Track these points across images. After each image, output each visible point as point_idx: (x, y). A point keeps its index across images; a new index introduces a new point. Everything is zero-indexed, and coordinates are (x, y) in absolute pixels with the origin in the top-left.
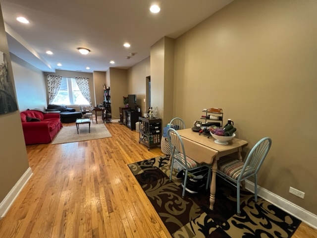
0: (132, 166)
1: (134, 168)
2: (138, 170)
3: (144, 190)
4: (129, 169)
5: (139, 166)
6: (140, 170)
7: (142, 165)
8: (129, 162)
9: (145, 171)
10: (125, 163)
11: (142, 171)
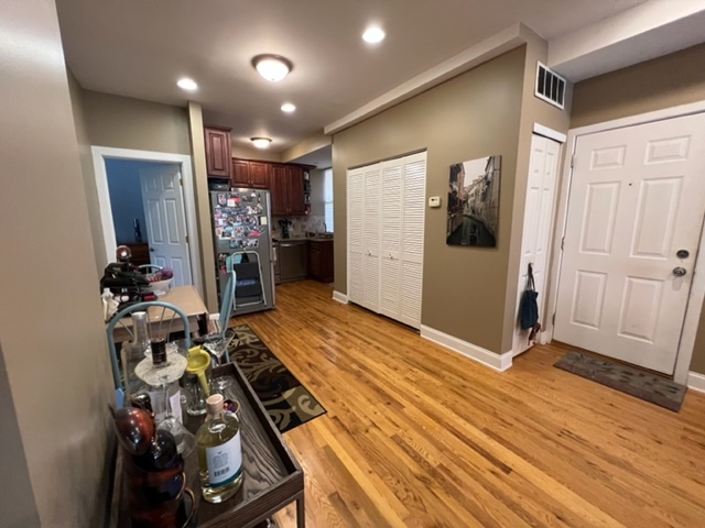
0: (312, 407)
1: (308, 403)
2: (295, 397)
3: (283, 366)
4: (318, 398)
5: (294, 408)
6: (290, 397)
7: (287, 413)
8: (325, 423)
9: (280, 395)
10: (335, 418)
11: (287, 395)
